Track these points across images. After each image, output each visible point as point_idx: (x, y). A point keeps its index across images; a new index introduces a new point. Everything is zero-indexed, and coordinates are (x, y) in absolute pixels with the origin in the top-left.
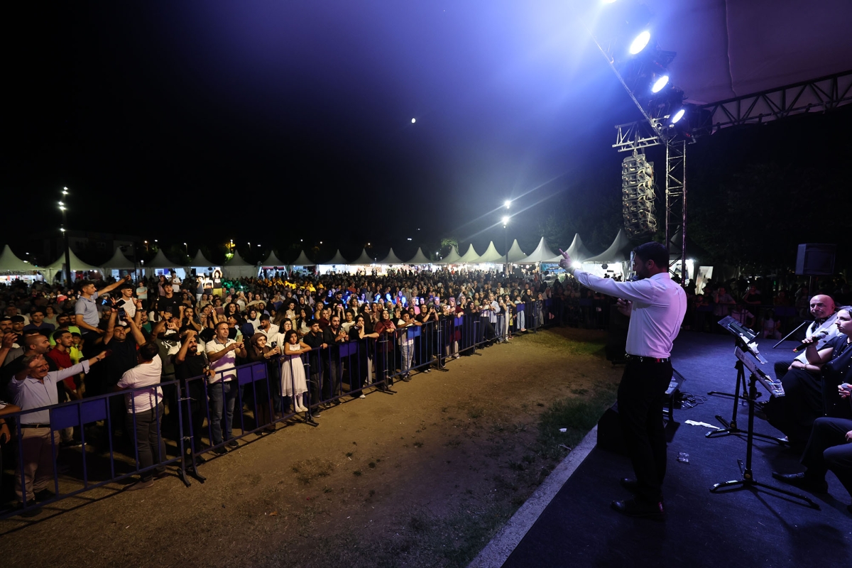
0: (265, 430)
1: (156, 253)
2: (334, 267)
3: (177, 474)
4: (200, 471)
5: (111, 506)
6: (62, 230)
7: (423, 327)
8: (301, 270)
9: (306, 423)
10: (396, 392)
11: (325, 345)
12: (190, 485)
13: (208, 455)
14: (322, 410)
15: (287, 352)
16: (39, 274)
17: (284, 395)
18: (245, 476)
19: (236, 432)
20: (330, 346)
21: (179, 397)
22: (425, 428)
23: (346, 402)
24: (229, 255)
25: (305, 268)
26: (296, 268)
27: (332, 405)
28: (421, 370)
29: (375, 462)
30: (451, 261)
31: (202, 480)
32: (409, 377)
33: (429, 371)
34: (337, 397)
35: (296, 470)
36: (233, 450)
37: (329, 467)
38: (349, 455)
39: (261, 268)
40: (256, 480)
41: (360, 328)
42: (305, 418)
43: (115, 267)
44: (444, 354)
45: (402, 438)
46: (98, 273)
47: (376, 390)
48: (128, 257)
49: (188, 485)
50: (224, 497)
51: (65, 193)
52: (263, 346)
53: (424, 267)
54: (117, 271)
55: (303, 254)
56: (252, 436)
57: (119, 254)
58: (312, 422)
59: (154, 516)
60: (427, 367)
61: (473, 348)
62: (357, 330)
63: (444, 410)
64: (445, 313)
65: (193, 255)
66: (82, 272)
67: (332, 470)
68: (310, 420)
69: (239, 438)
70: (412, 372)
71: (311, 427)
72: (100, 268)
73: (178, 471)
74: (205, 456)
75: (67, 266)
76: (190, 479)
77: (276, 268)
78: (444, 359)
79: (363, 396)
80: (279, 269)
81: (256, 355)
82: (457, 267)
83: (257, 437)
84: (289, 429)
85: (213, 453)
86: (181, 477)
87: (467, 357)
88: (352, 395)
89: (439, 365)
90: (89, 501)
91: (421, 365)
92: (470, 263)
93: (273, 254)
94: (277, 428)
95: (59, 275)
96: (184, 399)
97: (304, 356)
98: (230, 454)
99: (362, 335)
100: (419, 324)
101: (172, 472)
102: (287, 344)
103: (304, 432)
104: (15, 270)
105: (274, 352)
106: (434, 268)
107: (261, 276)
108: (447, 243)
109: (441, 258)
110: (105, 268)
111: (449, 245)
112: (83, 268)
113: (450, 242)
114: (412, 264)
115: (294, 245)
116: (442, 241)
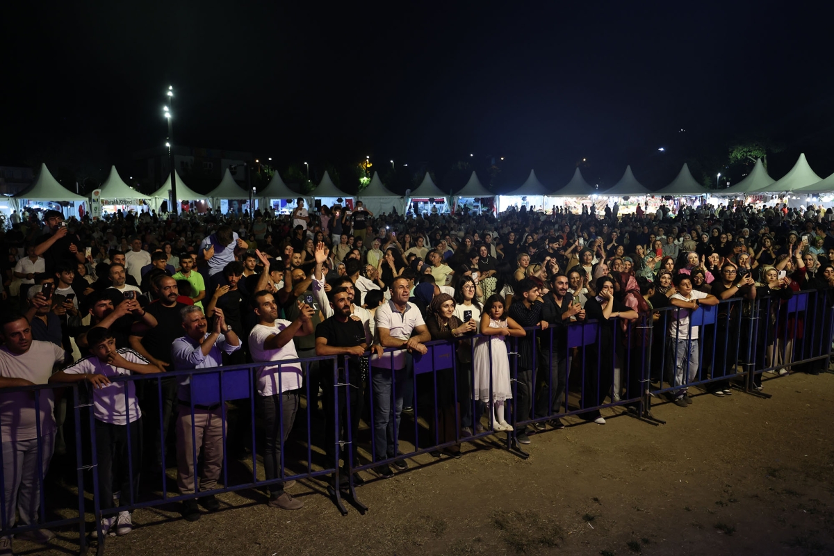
0: (445, 451)
1: (271, 178)
2: (524, 199)
3: (327, 493)
4: (359, 494)
5: (251, 519)
6: (168, 145)
7: (722, 307)
8: (471, 204)
9: (507, 450)
10: (663, 423)
11: (545, 324)
12: (347, 513)
13: (365, 473)
14: (531, 433)
15: (485, 330)
16: (145, 204)
17: (477, 398)
18: (422, 517)
19: (405, 447)
20: (553, 326)
21: (336, 380)
22: (735, 501)
23: (571, 425)
24: (364, 180)
25: (477, 200)
26: (463, 200)
27: (548, 427)
28: (711, 389)
29: (640, 542)
30: (753, 187)
31: (362, 510)
32: (688, 398)
33: (725, 393)
34: (556, 414)
35: (500, 525)
36: (400, 473)
37: (556, 533)
38: (589, 518)
39: (410, 200)
40: (439, 528)
41: (607, 299)
42: (506, 442)
43: (224, 196)
44: (763, 363)
45: (688, 509)
46: (206, 204)
47: (624, 413)
48: (238, 182)
49: (344, 513)
50: (395, 543)
51: (170, 94)
52: (449, 316)
53: (693, 202)
54: (226, 201)
55: (474, 178)
56: (426, 458)
57: (228, 177)
58: (518, 450)
59: (305, 547)
60: (723, 385)
61: (824, 360)
62: (599, 304)
63: (772, 473)
64: (771, 286)
65: (317, 182)
66: (188, 202)
67: (562, 538)
68: (513, 446)
69: (409, 456)
70: (692, 390)
71: (517, 458)
72: (208, 197)
73: (328, 488)
74: (364, 475)
75: (173, 193)
76: (345, 504)
77: (432, 201)
78: (760, 375)
79: (601, 420)
80: (437, 203)
81: (439, 329)
82: (765, 199)
83: (433, 459)
84: (481, 455)
85: (373, 472)
86: (334, 499)
87: (811, 377)
88: (581, 416)
89: (749, 384)
90: (226, 506)
91: (709, 380)
92: (797, 192)
93: (428, 178)
94: (462, 450)
95: (164, 205)
96: (341, 384)
97: (511, 341)
98: (397, 477)
99: (608, 313)
100: (713, 300)
101: (321, 489)
102: (487, 317)
103: (507, 465)
104: (122, 198)
105: (467, 326)
106: (716, 202)
107: (409, 212)
108: (743, 155)
109: (728, 183)
110: (213, 197)
111: (747, 158)
112: (190, 196)
113: (749, 152)
114: (667, 194)
115: (459, 163)
116: (730, 150)
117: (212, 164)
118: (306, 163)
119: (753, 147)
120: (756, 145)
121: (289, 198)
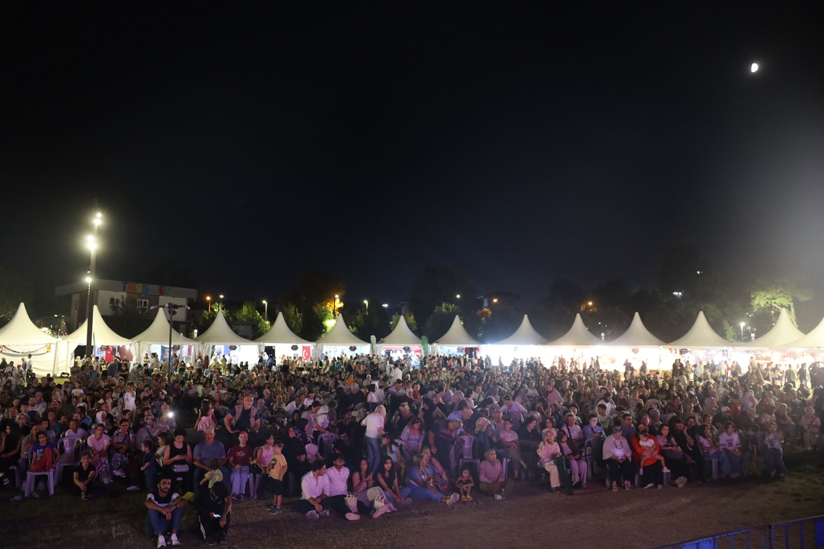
24: (331, 322)
25: (460, 350)
30: (781, 342)
46: (130, 350)
57: (160, 319)
72: (133, 341)
108: (767, 303)
109: (753, 335)
110: (139, 342)
111: (771, 306)
112: (115, 340)
113: (774, 299)
114: (683, 347)
115: (443, 305)
116: (753, 296)
117: (148, 301)
118: (264, 302)
119: (777, 293)
120: (781, 292)
121: (233, 344)
